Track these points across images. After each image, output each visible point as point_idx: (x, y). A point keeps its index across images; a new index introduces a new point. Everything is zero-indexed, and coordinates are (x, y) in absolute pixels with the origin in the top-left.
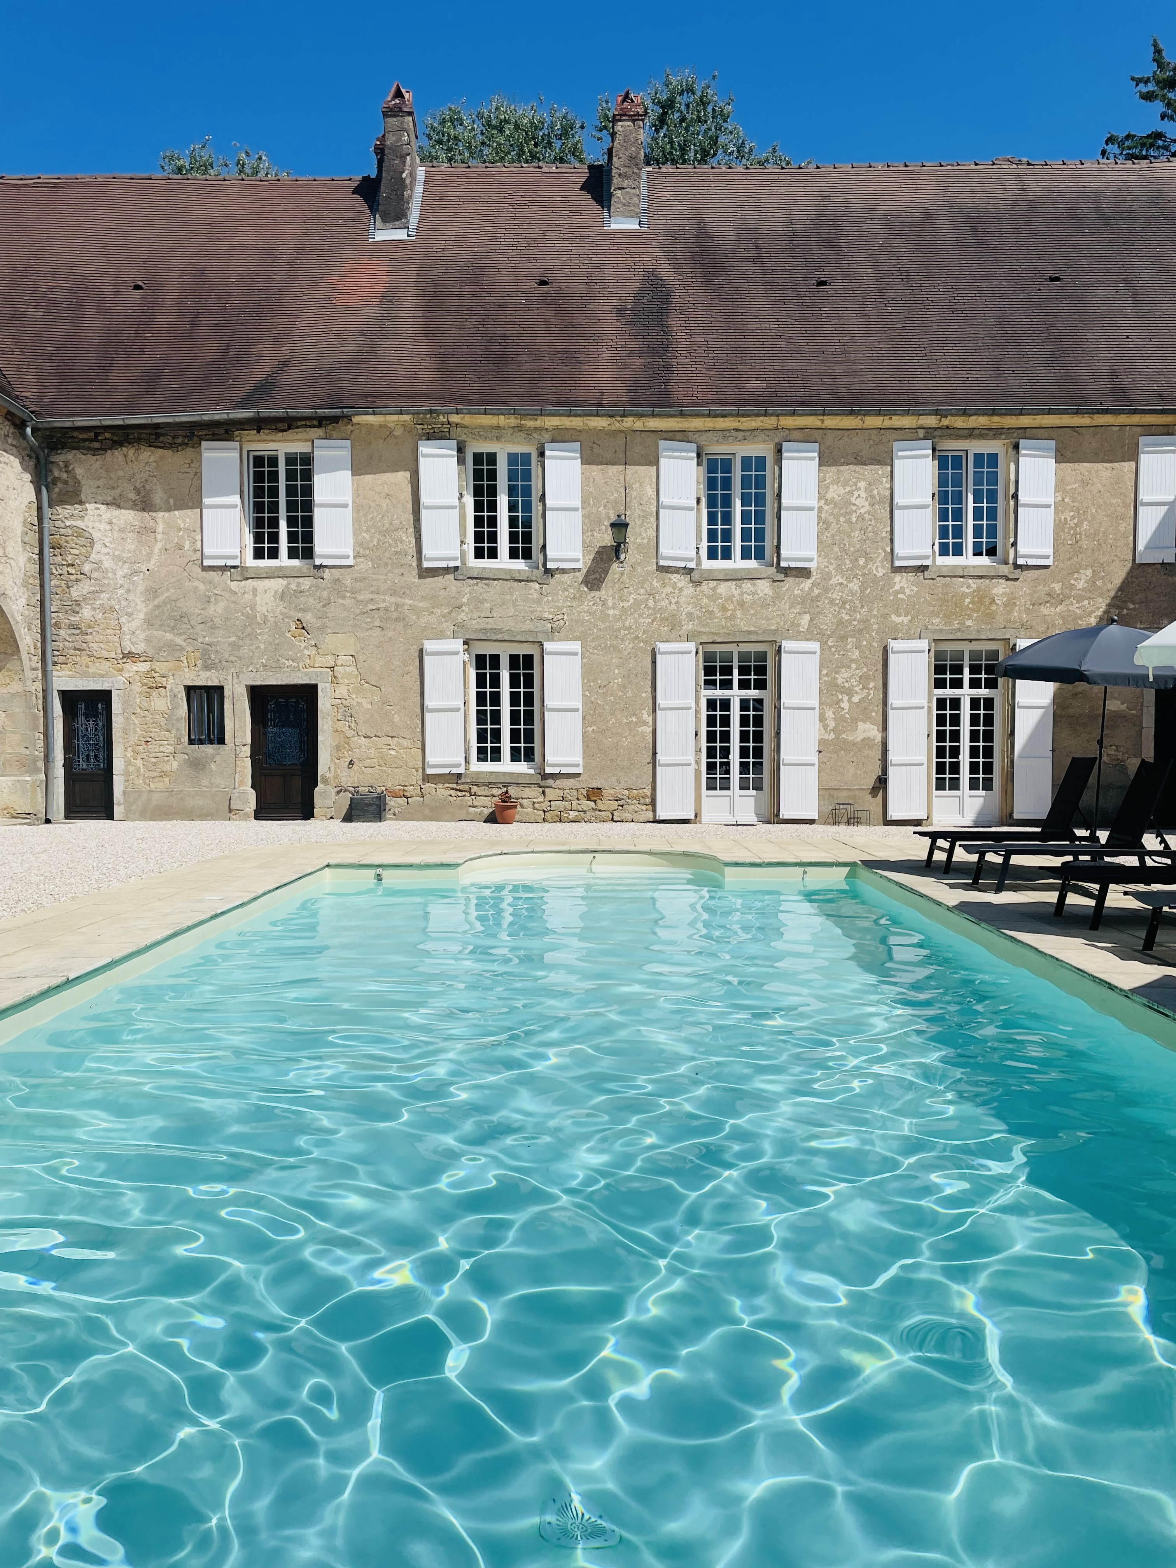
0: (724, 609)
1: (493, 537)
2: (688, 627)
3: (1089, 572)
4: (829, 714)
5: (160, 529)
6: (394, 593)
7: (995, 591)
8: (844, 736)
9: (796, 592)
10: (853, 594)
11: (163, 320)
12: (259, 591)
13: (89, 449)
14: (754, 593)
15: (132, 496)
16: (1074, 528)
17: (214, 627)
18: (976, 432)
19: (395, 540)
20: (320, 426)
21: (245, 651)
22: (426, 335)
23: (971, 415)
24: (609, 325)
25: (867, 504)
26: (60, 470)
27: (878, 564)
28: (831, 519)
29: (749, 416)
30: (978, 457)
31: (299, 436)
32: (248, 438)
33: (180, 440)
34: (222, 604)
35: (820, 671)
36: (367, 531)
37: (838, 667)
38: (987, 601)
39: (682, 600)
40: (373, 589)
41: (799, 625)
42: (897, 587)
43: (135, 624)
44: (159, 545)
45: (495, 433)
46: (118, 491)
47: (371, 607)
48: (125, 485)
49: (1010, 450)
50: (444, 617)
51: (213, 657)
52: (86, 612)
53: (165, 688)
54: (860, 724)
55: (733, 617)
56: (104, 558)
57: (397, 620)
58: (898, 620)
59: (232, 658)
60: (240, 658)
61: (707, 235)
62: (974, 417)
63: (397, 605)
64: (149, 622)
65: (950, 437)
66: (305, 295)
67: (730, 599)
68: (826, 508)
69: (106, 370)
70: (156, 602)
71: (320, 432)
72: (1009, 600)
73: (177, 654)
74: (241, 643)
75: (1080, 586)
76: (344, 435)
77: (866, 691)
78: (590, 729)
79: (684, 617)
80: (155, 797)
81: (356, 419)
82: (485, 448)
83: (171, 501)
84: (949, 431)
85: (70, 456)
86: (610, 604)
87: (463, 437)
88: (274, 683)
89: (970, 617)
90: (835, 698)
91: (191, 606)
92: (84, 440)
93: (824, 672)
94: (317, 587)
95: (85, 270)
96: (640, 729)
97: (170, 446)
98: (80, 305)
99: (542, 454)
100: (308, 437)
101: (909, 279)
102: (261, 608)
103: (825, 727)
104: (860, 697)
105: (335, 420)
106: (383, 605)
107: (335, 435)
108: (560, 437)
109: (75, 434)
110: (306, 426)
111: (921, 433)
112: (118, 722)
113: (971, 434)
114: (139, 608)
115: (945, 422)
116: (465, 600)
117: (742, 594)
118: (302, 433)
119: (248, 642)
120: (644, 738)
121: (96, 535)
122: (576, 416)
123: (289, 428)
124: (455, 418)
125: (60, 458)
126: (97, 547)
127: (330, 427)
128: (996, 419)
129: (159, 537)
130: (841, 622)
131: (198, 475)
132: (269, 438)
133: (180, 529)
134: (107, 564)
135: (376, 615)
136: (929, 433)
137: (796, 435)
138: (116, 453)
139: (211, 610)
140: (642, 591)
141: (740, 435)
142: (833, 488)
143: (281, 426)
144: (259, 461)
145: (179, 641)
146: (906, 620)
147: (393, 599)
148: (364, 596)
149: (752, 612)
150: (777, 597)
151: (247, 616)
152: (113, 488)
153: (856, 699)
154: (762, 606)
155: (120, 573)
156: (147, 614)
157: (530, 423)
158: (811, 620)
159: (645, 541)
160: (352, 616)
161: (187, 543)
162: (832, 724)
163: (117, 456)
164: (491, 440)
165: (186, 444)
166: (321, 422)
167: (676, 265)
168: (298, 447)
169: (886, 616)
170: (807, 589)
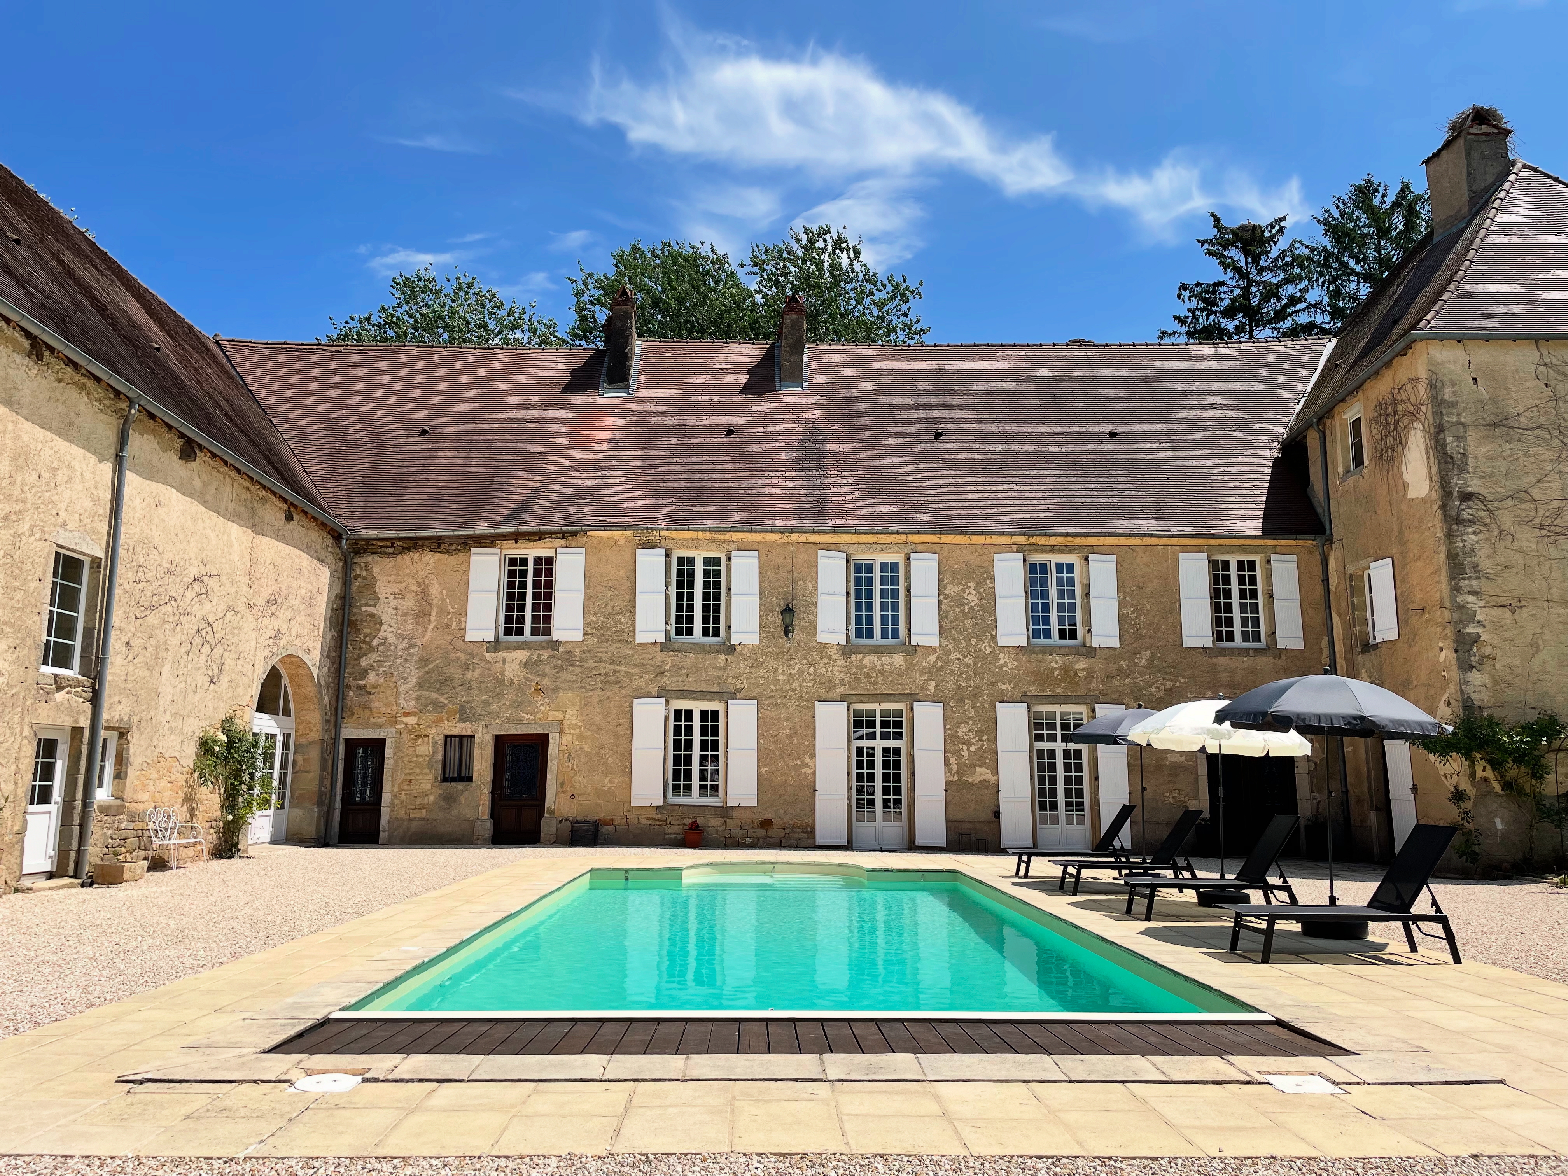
0: (868, 676)
1: (690, 620)
2: (841, 690)
3: (1148, 653)
4: (953, 760)
5: (434, 613)
6: (613, 662)
7: (1077, 667)
8: (965, 778)
9: (924, 664)
10: (968, 666)
11: (444, 457)
12: (508, 660)
13: (385, 553)
14: (892, 665)
15: (414, 588)
16: (1134, 620)
17: (470, 688)
18: (1056, 548)
19: (615, 622)
20: (563, 538)
21: (494, 707)
22: (643, 470)
23: (1051, 536)
24: (781, 462)
25: (975, 599)
26: (361, 569)
27: (986, 644)
28: (949, 609)
29: (885, 534)
30: (1059, 567)
31: (545, 545)
32: (507, 546)
33: (454, 547)
34: (477, 672)
35: (945, 726)
36: (595, 614)
37: (958, 723)
38: (1072, 674)
39: (836, 669)
40: (596, 659)
41: (927, 690)
42: (1002, 662)
43: (408, 686)
44: (432, 626)
45: (695, 543)
46: (404, 585)
47: (595, 673)
48: (410, 580)
49: (1083, 561)
50: (651, 680)
51: (468, 711)
52: (372, 677)
53: (428, 736)
54: (978, 769)
55: (875, 683)
56: (389, 635)
57: (616, 683)
58: (1004, 687)
59: (483, 713)
60: (490, 713)
61: (853, 397)
62: (1054, 538)
63: (615, 671)
64: (420, 685)
65: (1036, 551)
66: (551, 438)
67: (873, 669)
68: (945, 601)
69: (400, 495)
70: (427, 669)
71: (562, 542)
72: (1088, 673)
73: (440, 710)
74: (491, 700)
75: (1142, 664)
76: (580, 545)
77: (980, 742)
78: (763, 770)
79: (837, 682)
80: (415, 824)
81: (589, 534)
82: (686, 554)
83: (444, 592)
84: (1036, 547)
85: (370, 558)
86: (780, 671)
87: (670, 546)
88: (516, 733)
89: (1059, 686)
90: (957, 748)
91: (454, 671)
92: (381, 547)
93: (948, 727)
94: (553, 657)
95: (386, 418)
96: (803, 771)
97: (447, 552)
98: (380, 445)
99: (729, 559)
100: (552, 546)
101: (1005, 432)
102: (509, 674)
103: (950, 771)
104: (976, 747)
105: (574, 534)
106: (603, 671)
107: (573, 544)
108: (743, 547)
109: (374, 543)
110: (552, 538)
111: (1015, 548)
112: (389, 763)
113: (1052, 549)
114: (413, 673)
115: (1033, 540)
116: (667, 667)
117: (882, 665)
118: (548, 543)
119: (496, 700)
120: (806, 777)
121: (385, 618)
122: (756, 532)
123: (540, 539)
124: (664, 533)
125: (361, 561)
126: (384, 627)
127: (570, 538)
128: (1070, 539)
129: (433, 619)
130: (959, 688)
131: (467, 573)
132: (523, 546)
133: (449, 613)
134: (392, 639)
135: (599, 679)
136: (1021, 549)
137: (921, 547)
138: (405, 556)
139: (469, 675)
140: (805, 661)
141: (879, 547)
142: (949, 586)
143: (533, 538)
144: (512, 562)
145: (442, 699)
146: (1010, 687)
147: (612, 667)
148: (591, 663)
149: (890, 679)
150: (910, 667)
151: (497, 679)
152: (401, 582)
153: (973, 749)
154: (898, 675)
155: (400, 647)
156: (418, 678)
157: (721, 537)
158: (937, 685)
159: (807, 624)
160: (579, 680)
161: (455, 623)
162: (955, 769)
163: (406, 559)
164: (692, 548)
165: (459, 550)
166: (564, 535)
167: (830, 419)
168: (544, 553)
169: (993, 684)
170: (932, 662)
